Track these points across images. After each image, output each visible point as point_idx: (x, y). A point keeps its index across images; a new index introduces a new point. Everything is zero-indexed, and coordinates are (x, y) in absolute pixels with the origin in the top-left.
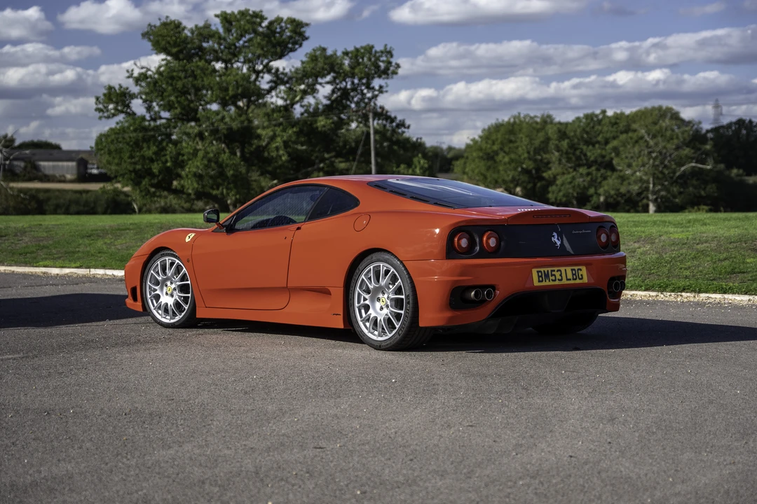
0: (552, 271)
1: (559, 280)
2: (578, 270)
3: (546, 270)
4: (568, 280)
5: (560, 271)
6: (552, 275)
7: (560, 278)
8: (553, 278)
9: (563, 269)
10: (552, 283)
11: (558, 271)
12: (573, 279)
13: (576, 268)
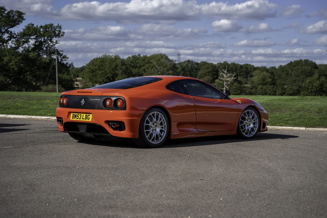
0: (78, 115)
1: (79, 119)
2: (89, 115)
3: (76, 114)
4: (83, 119)
5: (81, 115)
6: (77, 116)
7: (80, 118)
8: (77, 117)
9: (82, 114)
10: (76, 119)
11: (80, 115)
12: (85, 119)
13: (88, 115)
